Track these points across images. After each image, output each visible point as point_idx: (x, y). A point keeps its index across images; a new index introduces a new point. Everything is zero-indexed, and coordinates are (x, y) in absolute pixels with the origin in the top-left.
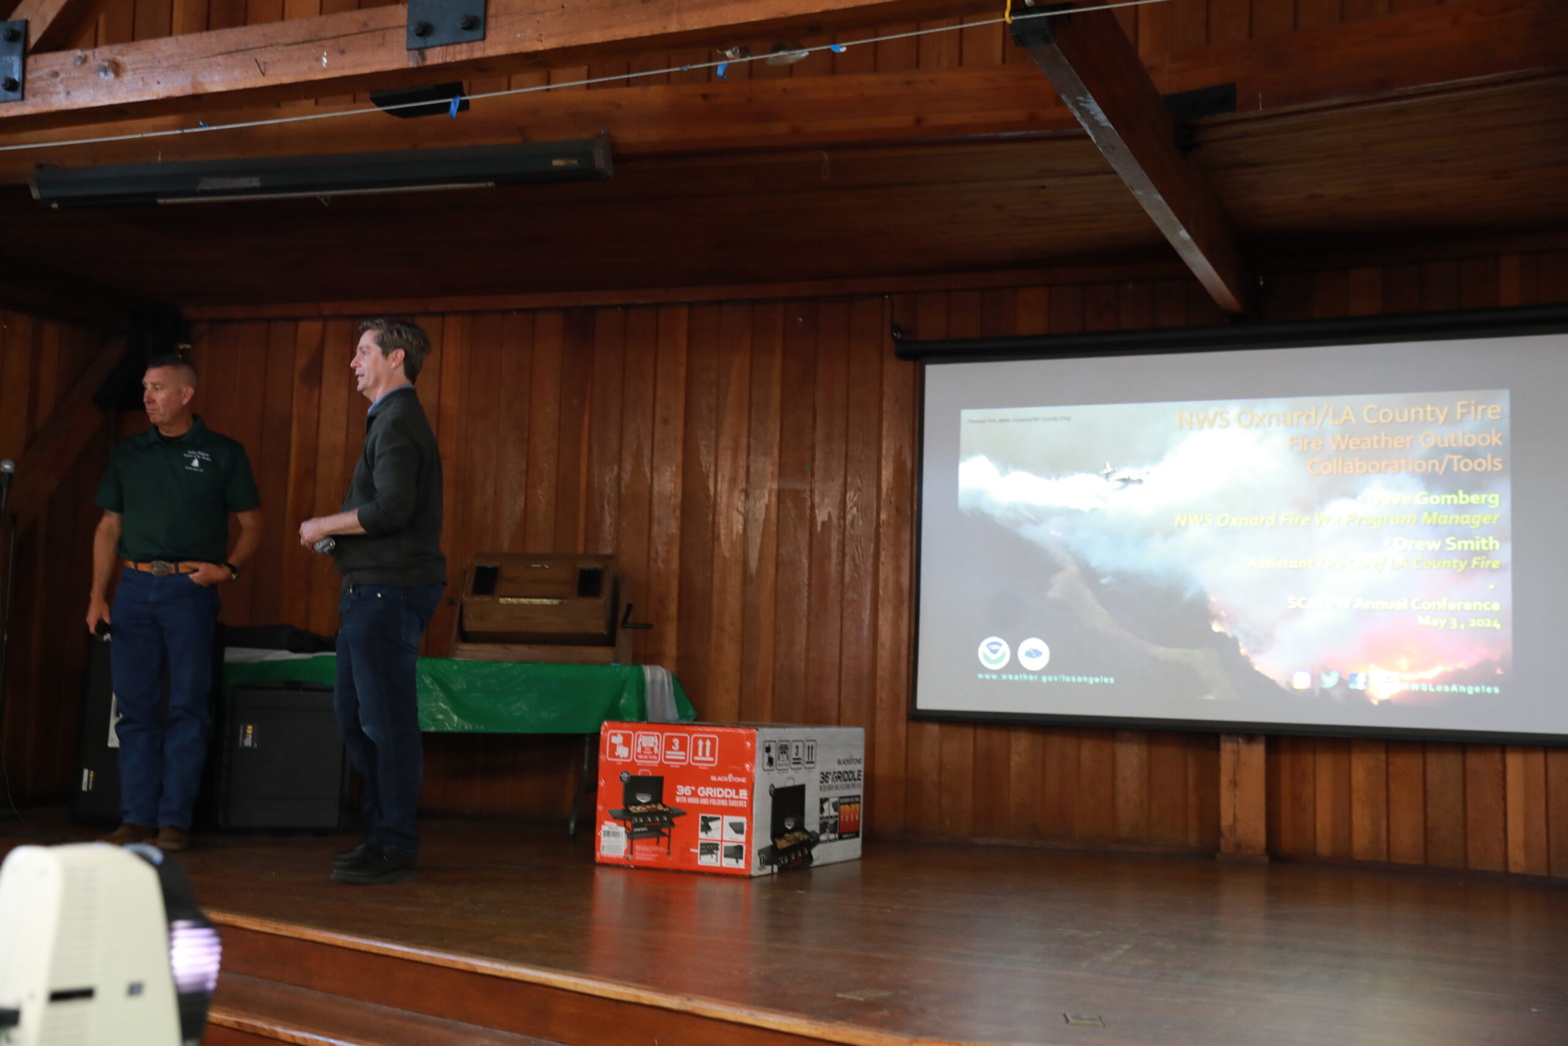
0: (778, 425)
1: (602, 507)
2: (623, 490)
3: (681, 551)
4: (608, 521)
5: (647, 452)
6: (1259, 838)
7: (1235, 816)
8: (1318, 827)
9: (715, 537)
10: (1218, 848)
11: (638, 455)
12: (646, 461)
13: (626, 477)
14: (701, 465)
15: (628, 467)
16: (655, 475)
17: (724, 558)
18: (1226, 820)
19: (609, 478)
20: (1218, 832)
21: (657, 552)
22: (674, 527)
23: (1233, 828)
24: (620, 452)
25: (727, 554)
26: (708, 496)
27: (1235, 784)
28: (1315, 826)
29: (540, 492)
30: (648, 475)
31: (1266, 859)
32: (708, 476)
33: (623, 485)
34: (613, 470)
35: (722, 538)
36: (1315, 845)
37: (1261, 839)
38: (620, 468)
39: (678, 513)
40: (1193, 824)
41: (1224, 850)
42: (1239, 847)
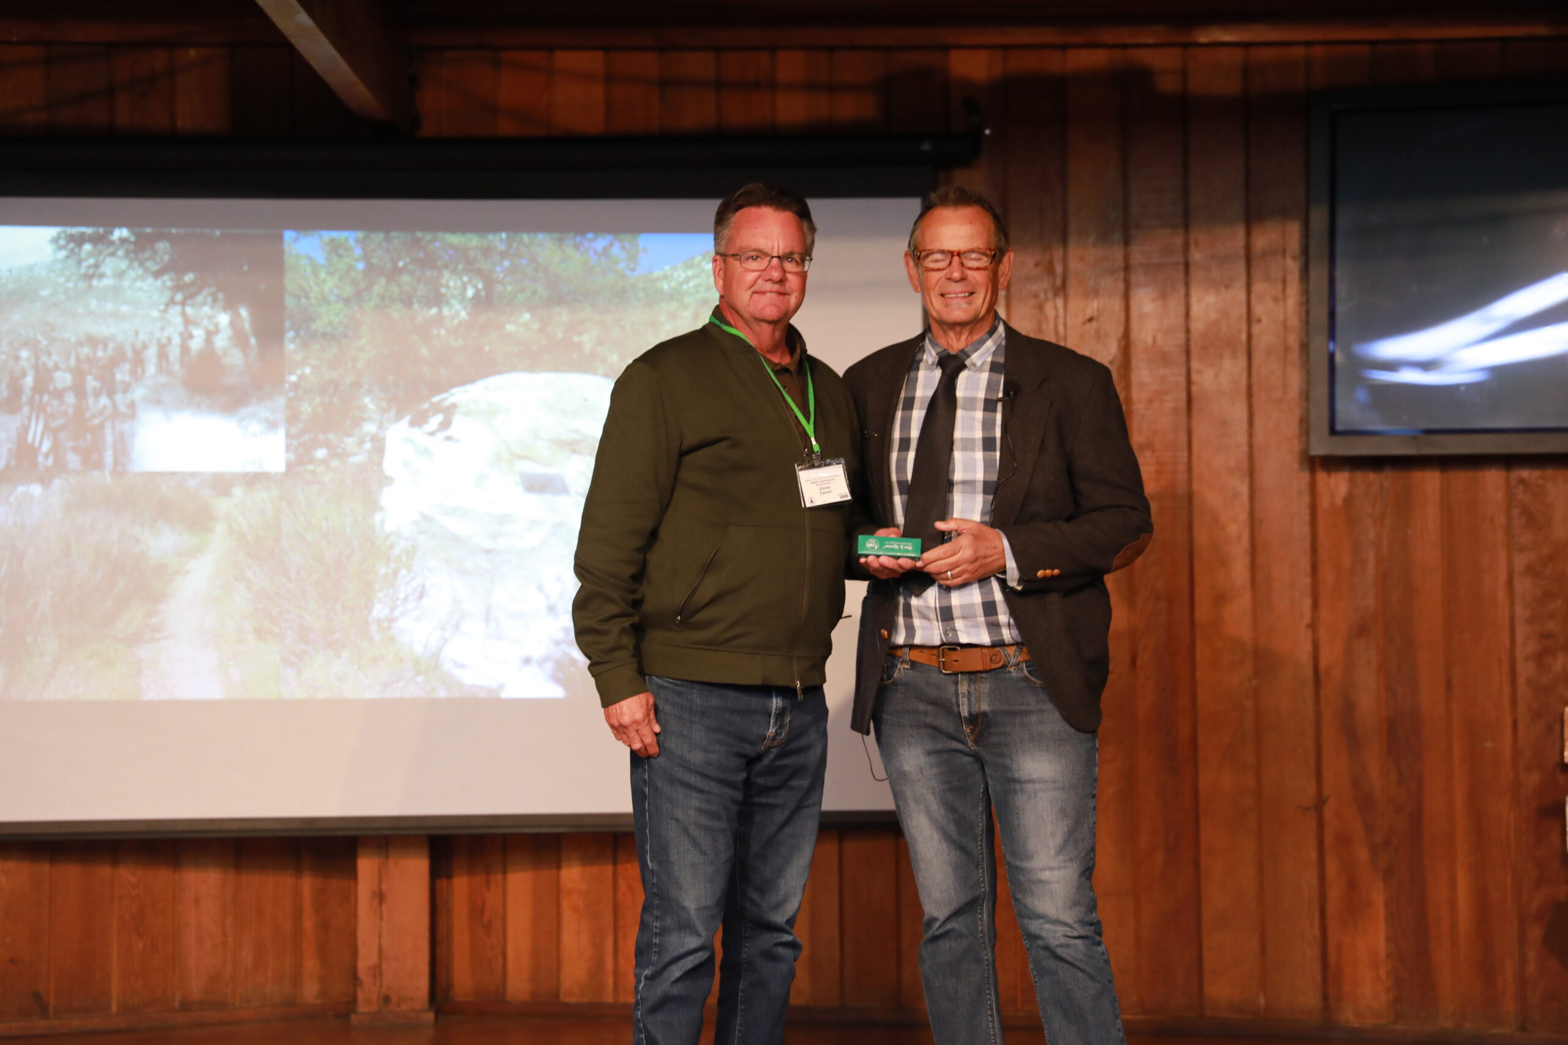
6: (419, 984)
7: (380, 950)
8: (510, 955)
10: (353, 1002)
18: (366, 960)
20: (354, 977)
23: (377, 971)
27: (380, 897)
28: (504, 954)
31: (430, 1016)
36: (504, 983)
37: (424, 983)
40: (311, 964)
41: (362, 1008)
42: (387, 999)
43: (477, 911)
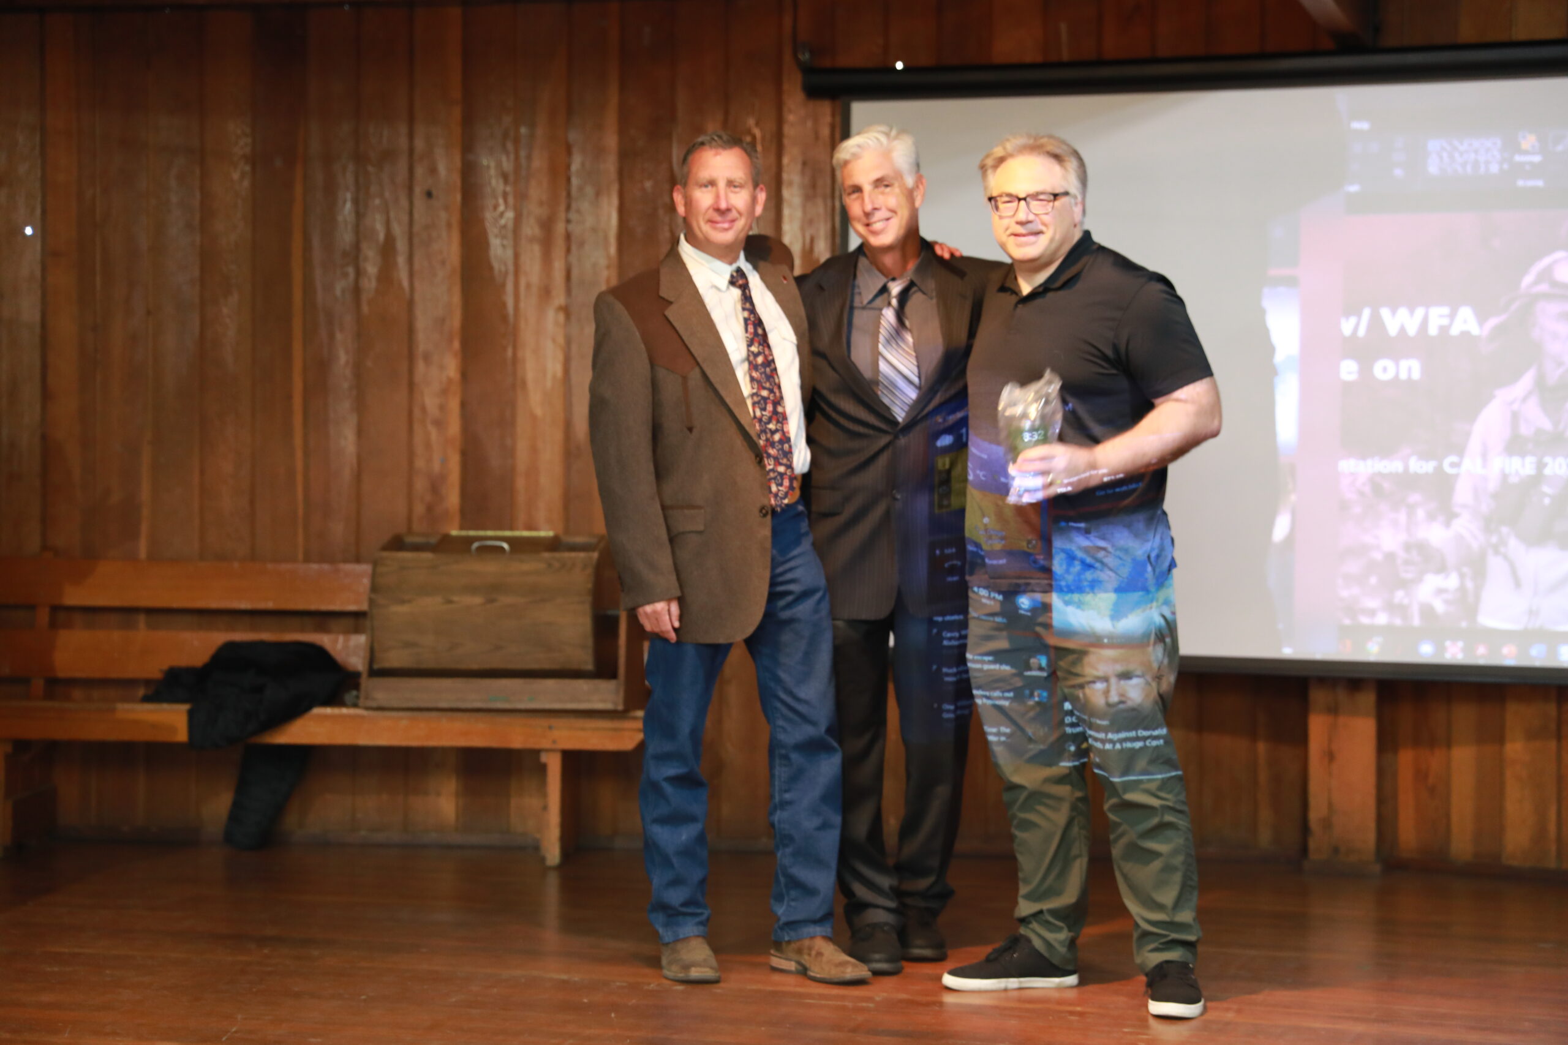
0: (615, 201)
1: (332, 336)
2: (365, 309)
3: (463, 405)
4: (343, 358)
5: (401, 245)
6: (1367, 838)
7: (1330, 805)
8: (1455, 818)
9: (517, 384)
10: (1304, 850)
11: (388, 250)
12: (401, 260)
13: (370, 284)
14: (491, 268)
15: (372, 269)
16: (417, 284)
17: (534, 418)
18: (1317, 810)
19: (340, 286)
20: (1305, 828)
21: (424, 409)
22: (451, 367)
23: (1327, 824)
24: (357, 246)
25: (539, 412)
26: (504, 318)
27: (1330, 756)
28: (1448, 816)
29: (225, 311)
30: (405, 284)
31: (1377, 868)
32: (503, 285)
33: (365, 297)
34: (345, 275)
35: (531, 384)
36: (1448, 842)
37: (1371, 837)
38: (359, 273)
39: (456, 345)
40: (1265, 814)
41: (1314, 856)
42: (1336, 850)
43: (1421, 775)
